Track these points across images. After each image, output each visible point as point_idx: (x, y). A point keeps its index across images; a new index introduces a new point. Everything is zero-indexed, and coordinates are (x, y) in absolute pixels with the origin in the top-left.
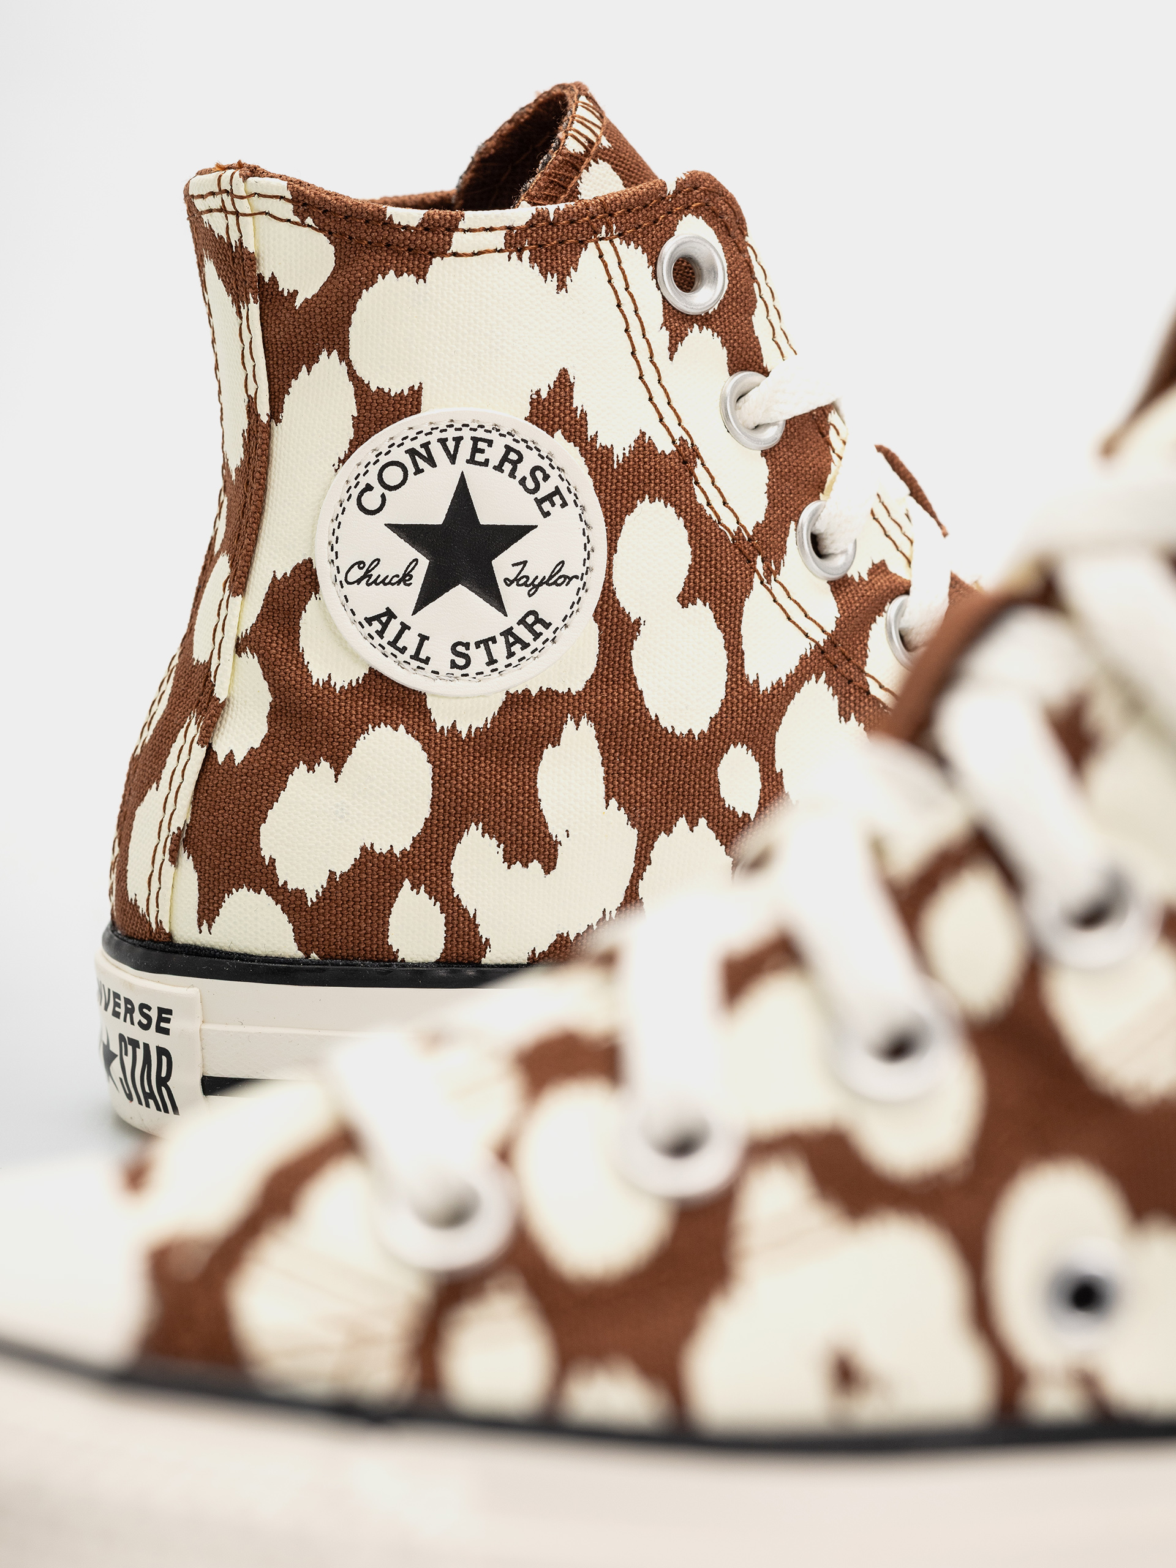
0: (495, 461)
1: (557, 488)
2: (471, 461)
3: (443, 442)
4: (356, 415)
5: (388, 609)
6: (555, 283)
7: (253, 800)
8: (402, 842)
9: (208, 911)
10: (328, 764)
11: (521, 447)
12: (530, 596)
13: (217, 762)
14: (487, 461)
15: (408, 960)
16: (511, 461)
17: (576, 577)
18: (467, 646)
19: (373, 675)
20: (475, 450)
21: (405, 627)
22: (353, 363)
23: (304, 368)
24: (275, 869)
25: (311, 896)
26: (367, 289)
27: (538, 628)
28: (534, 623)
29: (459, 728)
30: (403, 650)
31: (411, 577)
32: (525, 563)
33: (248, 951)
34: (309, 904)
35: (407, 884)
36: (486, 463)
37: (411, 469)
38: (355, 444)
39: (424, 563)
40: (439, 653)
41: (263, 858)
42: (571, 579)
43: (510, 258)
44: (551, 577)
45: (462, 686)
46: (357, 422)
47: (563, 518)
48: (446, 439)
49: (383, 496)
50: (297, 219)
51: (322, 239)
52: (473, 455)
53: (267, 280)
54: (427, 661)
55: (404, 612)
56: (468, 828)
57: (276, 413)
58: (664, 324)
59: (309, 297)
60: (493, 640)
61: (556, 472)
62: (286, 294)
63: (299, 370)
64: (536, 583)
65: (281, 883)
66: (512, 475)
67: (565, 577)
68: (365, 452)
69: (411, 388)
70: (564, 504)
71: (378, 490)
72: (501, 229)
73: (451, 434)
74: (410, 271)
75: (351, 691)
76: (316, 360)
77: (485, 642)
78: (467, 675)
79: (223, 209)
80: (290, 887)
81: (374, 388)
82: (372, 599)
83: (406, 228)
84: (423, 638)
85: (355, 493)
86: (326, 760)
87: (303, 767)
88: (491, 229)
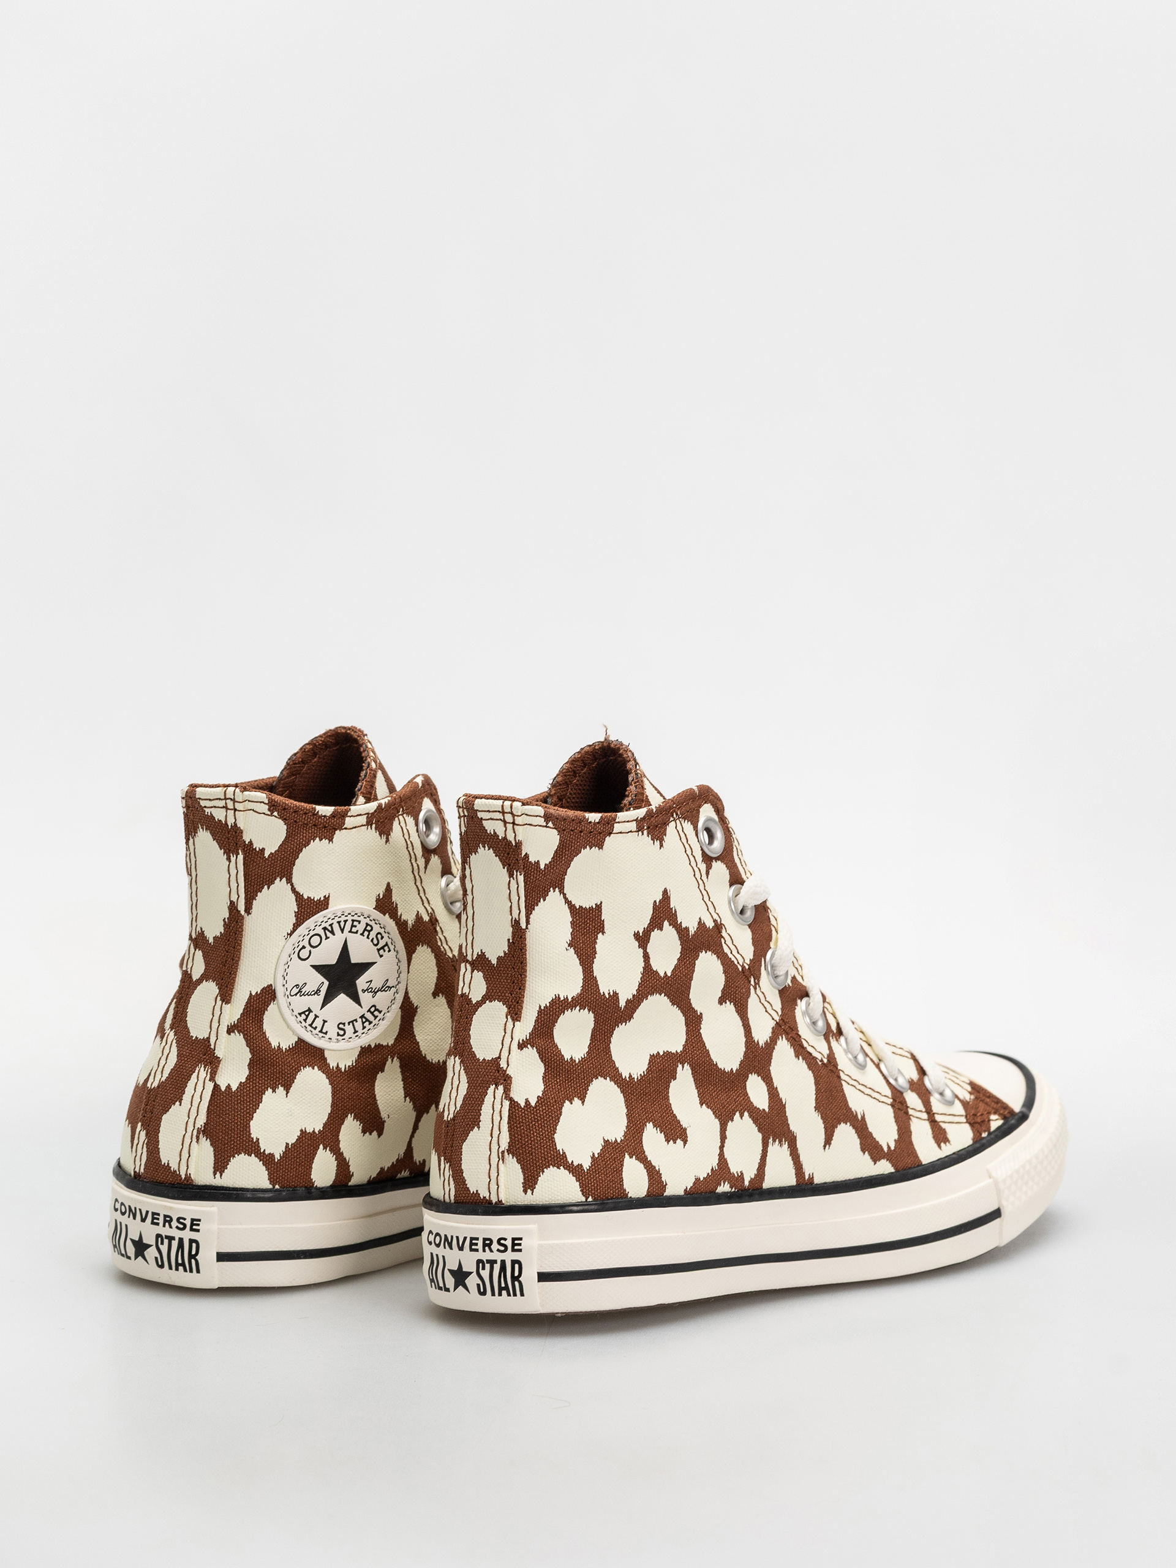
0: (360, 932)
1: (387, 943)
2: (350, 932)
3: (339, 922)
4: (297, 911)
5: (309, 1008)
6: (385, 840)
7: (245, 1109)
8: (319, 1127)
9: (220, 1166)
10: (283, 1088)
11: (373, 923)
12: (373, 997)
13: (221, 1090)
14: (357, 931)
15: (318, 1186)
16: (368, 931)
17: (393, 987)
18: (344, 1024)
19: (301, 1042)
20: (353, 926)
21: (316, 1016)
22: (294, 884)
23: (266, 887)
24: (259, 1143)
25: (277, 1157)
26: (305, 847)
27: (376, 1013)
28: (374, 1011)
29: (340, 1066)
30: (315, 1028)
31: (320, 991)
32: (371, 981)
33: (243, 1187)
34: (276, 1160)
35: (321, 1147)
36: (357, 932)
37: (324, 937)
38: (296, 926)
39: (326, 983)
40: (332, 1029)
41: (253, 1138)
42: (391, 988)
43: (367, 828)
44: (382, 988)
45: (343, 1045)
46: (297, 915)
47: (390, 957)
48: (340, 922)
49: (310, 951)
50: (269, 813)
51: (281, 822)
52: (351, 929)
53: (247, 843)
54: (326, 1033)
55: (316, 1010)
56: (347, 1116)
57: (248, 909)
58: (423, 856)
59: (273, 852)
60: (356, 1020)
61: (387, 935)
62: (258, 850)
63: (263, 888)
64: (376, 991)
65: (262, 1151)
66: (368, 937)
67: (389, 987)
68: (302, 930)
69: (325, 896)
70: (389, 951)
71: (308, 948)
72: (365, 814)
73: (343, 918)
74: (326, 838)
75: (290, 1050)
76: (273, 883)
77: (352, 1022)
78: (344, 1039)
79: (226, 807)
80: (267, 1152)
81: (306, 897)
82: (301, 1003)
83: (325, 816)
84: (325, 1022)
85: (297, 950)
86: (281, 1086)
87: (270, 1090)
88: (360, 815)
